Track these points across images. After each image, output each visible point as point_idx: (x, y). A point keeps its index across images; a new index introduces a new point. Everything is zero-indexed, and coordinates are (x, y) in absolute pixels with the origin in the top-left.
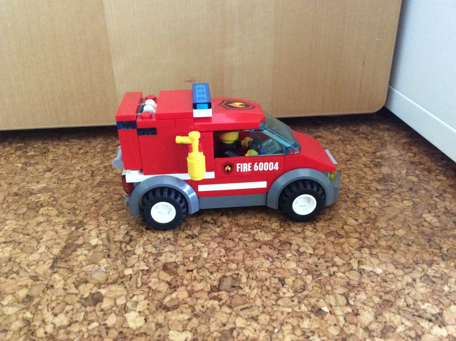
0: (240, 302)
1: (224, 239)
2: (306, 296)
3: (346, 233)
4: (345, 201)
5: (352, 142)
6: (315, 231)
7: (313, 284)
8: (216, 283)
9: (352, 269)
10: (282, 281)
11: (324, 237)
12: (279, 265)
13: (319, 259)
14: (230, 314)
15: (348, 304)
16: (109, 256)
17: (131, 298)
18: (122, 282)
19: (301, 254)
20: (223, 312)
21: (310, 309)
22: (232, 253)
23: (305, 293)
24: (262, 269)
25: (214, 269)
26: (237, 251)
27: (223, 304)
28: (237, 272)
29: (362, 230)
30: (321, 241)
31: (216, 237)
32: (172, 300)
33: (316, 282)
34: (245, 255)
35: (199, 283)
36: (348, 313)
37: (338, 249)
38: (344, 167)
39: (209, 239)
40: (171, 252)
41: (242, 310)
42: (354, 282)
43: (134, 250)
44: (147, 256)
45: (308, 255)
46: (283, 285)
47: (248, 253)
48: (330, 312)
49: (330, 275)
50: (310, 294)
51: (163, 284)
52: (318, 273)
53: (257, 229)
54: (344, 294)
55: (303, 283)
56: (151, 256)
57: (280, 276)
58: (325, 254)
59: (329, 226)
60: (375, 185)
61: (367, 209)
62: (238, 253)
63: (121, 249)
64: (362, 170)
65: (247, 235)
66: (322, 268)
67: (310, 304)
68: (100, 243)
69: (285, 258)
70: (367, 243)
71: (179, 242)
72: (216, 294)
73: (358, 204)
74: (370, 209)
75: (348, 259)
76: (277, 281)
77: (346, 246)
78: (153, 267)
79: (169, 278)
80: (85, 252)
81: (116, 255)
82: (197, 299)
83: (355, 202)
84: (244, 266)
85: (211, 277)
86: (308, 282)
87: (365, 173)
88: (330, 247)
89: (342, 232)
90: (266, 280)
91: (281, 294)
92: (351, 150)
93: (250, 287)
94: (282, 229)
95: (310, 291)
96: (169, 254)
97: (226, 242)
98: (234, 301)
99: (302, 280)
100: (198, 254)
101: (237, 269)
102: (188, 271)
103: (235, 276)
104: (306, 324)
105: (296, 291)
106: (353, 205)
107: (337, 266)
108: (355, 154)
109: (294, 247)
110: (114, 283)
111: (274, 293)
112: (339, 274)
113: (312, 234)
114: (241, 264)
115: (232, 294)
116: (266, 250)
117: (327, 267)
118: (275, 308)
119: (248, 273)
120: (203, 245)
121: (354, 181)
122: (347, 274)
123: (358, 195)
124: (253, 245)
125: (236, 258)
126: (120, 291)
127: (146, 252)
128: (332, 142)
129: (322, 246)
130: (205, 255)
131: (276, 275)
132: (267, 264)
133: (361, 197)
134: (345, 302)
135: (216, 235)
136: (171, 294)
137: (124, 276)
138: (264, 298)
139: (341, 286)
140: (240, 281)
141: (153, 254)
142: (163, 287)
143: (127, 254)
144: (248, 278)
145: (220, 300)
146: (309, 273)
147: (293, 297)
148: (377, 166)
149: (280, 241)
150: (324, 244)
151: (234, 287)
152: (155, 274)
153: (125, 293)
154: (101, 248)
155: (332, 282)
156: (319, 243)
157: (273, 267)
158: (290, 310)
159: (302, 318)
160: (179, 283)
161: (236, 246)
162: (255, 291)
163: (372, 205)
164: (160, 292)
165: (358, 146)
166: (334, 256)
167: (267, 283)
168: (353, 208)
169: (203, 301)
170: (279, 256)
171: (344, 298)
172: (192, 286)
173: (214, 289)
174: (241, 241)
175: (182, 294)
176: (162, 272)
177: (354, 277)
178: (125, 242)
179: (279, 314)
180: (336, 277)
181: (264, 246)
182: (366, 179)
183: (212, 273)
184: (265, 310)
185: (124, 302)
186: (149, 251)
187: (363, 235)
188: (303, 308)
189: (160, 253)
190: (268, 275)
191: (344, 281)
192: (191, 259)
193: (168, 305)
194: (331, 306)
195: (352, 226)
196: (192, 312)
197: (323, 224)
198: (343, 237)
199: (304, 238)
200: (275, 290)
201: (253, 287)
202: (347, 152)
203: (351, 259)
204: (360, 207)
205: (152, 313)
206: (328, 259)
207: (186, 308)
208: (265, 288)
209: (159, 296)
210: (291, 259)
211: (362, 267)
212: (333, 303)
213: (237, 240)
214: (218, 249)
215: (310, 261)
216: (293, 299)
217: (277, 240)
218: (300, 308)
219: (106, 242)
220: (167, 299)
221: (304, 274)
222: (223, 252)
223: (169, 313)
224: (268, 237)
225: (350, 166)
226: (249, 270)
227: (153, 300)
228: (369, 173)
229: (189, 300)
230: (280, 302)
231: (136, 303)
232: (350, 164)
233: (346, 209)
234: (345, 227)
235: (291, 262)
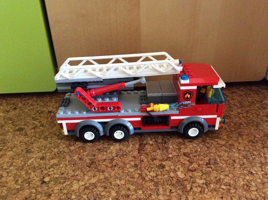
0: (220, 169)
1: (205, 143)
2: (245, 167)
3: (256, 141)
4: (253, 126)
5: (250, 96)
6: (243, 140)
7: (247, 162)
8: (207, 161)
9: (261, 157)
10: (234, 161)
11: (247, 143)
12: (231, 154)
13: (247, 152)
14: (217, 173)
15: (262, 170)
16: (160, 149)
17: (176, 166)
18: (170, 160)
19: (239, 150)
20: (214, 173)
21: (248, 172)
22: (210, 149)
23: (245, 166)
24: (225, 156)
25: (205, 156)
26: (212, 148)
27: (213, 170)
28: (215, 157)
29: (263, 140)
30: (246, 144)
31: (201, 142)
32: (192, 167)
33: (248, 162)
34: (216, 150)
35: (201, 161)
36: (263, 174)
37: (254, 148)
38: (249, 109)
39: (198, 143)
40: (184, 148)
41: (221, 172)
42: (264, 162)
43: (169, 147)
44: (175, 149)
45: (242, 150)
46: (235, 163)
47: (217, 149)
48: (256, 173)
49: (253, 159)
50: (247, 166)
51: (186, 161)
52: (248, 158)
53: (217, 139)
54: (260, 167)
55: (243, 162)
56: (177, 150)
57: (233, 159)
58: (249, 150)
59: (248, 138)
60: (264, 118)
61: (263, 130)
62: (213, 149)
63: (163, 146)
64: (257, 111)
65: (214, 141)
66: (249, 156)
67: (247, 170)
68: (153, 143)
69: (233, 152)
70: (266, 145)
71: (186, 144)
72: (209, 166)
73: (259, 128)
74: (265, 130)
75: (259, 152)
76: (232, 161)
77: (257, 147)
78: (180, 155)
79: (188, 159)
80: (150, 147)
81: (162, 148)
82: (202, 167)
83: (257, 126)
84: (217, 155)
85: (205, 159)
86: (245, 162)
87: (259, 112)
88: (251, 147)
89: (254, 141)
90: (228, 160)
91: (235, 166)
92: (250, 100)
93: (222, 164)
94: (229, 139)
95: (246, 165)
96: (184, 149)
97: (207, 144)
98: (217, 169)
99: (243, 161)
100: (196, 149)
101: (214, 156)
102: (195, 156)
103: (215, 159)
104: (248, 178)
105: (241, 165)
106: (257, 128)
107: (255, 155)
108: (253, 102)
109: (236, 147)
110: (166, 160)
111: (232, 166)
112: (257, 159)
113: (242, 141)
114: (215, 154)
115: (216, 166)
116: (224, 148)
117: (251, 156)
118: (234, 172)
119: (220, 157)
120: (197, 145)
121: (255, 116)
122: (260, 158)
123: (258, 123)
124: (218, 146)
125: (212, 151)
126: (170, 163)
127: (174, 148)
128: (241, 95)
129: (247, 147)
130: (199, 150)
131: (231, 159)
132: (226, 154)
133: (260, 124)
134: (261, 170)
135: (201, 141)
136: (191, 165)
137: (169, 158)
138: (229, 168)
139: (258, 163)
140: (217, 161)
141: (177, 149)
142: (187, 163)
143: (167, 148)
144: (220, 159)
145: (212, 168)
146: (244, 158)
147: (240, 167)
148: (264, 108)
149: (229, 144)
150: (248, 146)
151: (215, 163)
152: (181, 157)
153: (173, 164)
154: (155, 145)
155: (254, 161)
156: (246, 145)
157: (229, 155)
158: (240, 172)
159: (246, 176)
160: (193, 161)
161: (211, 146)
162: (224, 165)
163: (265, 128)
164: (186, 164)
165: (253, 98)
166: (253, 151)
167: (228, 162)
168: (257, 129)
169: (205, 168)
170: (230, 151)
171: (260, 168)
172: (198, 162)
173: (208, 164)
174: (212, 144)
175: (195, 165)
176: (184, 156)
177: (263, 160)
178: (164, 143)
179: (236, 174)
180: (256, 160)
181: (223, 147)
182: (260, 115)
183: (204, 157)
184: (230, 172)
185: (174, 168)
186: (175, 147)
187: (263, 142)
188: (245, 171)
189: (180, 148)
190: (228, 159)
191: (259, 162)
192: (194, 151)
193: (191, 169)
194: (256, 171)
195: (258, 138)
196: (202, 172)
197: (245, 137)
198: (255, 143)
199: (239, 143)
200: (233, 165)
201: (223, 163)
202: (249, 101)
203: (260, 152)
204: (260, 129)
205: (187, 172)
206: (251, 152)
207: (199, 171)
208: (228, 164)
209: (187, 166)
210: (235, 152)
211: (265, 156)
212: (256, 170)
213: (210, 143)
214: (203, 147)
215: (244, 153)
216: (240, 168)
217: (228, 144)
218: (244, 172)
219: (156, 143)
220: (190, 167)
221: (242, 158)
222: (206, 149)
223: (193, 173)
224: (224, 143)
225: (251, 109)
226: (220, 156)
227: (185, 168)
228: (261, 112)
229: (199, 168)
230: (235, 169)
231: (179, 168)
232: (252, 108)
233: (254, 130)
234: (255, 138)
235: (236, 154)
